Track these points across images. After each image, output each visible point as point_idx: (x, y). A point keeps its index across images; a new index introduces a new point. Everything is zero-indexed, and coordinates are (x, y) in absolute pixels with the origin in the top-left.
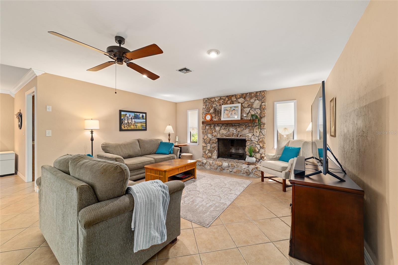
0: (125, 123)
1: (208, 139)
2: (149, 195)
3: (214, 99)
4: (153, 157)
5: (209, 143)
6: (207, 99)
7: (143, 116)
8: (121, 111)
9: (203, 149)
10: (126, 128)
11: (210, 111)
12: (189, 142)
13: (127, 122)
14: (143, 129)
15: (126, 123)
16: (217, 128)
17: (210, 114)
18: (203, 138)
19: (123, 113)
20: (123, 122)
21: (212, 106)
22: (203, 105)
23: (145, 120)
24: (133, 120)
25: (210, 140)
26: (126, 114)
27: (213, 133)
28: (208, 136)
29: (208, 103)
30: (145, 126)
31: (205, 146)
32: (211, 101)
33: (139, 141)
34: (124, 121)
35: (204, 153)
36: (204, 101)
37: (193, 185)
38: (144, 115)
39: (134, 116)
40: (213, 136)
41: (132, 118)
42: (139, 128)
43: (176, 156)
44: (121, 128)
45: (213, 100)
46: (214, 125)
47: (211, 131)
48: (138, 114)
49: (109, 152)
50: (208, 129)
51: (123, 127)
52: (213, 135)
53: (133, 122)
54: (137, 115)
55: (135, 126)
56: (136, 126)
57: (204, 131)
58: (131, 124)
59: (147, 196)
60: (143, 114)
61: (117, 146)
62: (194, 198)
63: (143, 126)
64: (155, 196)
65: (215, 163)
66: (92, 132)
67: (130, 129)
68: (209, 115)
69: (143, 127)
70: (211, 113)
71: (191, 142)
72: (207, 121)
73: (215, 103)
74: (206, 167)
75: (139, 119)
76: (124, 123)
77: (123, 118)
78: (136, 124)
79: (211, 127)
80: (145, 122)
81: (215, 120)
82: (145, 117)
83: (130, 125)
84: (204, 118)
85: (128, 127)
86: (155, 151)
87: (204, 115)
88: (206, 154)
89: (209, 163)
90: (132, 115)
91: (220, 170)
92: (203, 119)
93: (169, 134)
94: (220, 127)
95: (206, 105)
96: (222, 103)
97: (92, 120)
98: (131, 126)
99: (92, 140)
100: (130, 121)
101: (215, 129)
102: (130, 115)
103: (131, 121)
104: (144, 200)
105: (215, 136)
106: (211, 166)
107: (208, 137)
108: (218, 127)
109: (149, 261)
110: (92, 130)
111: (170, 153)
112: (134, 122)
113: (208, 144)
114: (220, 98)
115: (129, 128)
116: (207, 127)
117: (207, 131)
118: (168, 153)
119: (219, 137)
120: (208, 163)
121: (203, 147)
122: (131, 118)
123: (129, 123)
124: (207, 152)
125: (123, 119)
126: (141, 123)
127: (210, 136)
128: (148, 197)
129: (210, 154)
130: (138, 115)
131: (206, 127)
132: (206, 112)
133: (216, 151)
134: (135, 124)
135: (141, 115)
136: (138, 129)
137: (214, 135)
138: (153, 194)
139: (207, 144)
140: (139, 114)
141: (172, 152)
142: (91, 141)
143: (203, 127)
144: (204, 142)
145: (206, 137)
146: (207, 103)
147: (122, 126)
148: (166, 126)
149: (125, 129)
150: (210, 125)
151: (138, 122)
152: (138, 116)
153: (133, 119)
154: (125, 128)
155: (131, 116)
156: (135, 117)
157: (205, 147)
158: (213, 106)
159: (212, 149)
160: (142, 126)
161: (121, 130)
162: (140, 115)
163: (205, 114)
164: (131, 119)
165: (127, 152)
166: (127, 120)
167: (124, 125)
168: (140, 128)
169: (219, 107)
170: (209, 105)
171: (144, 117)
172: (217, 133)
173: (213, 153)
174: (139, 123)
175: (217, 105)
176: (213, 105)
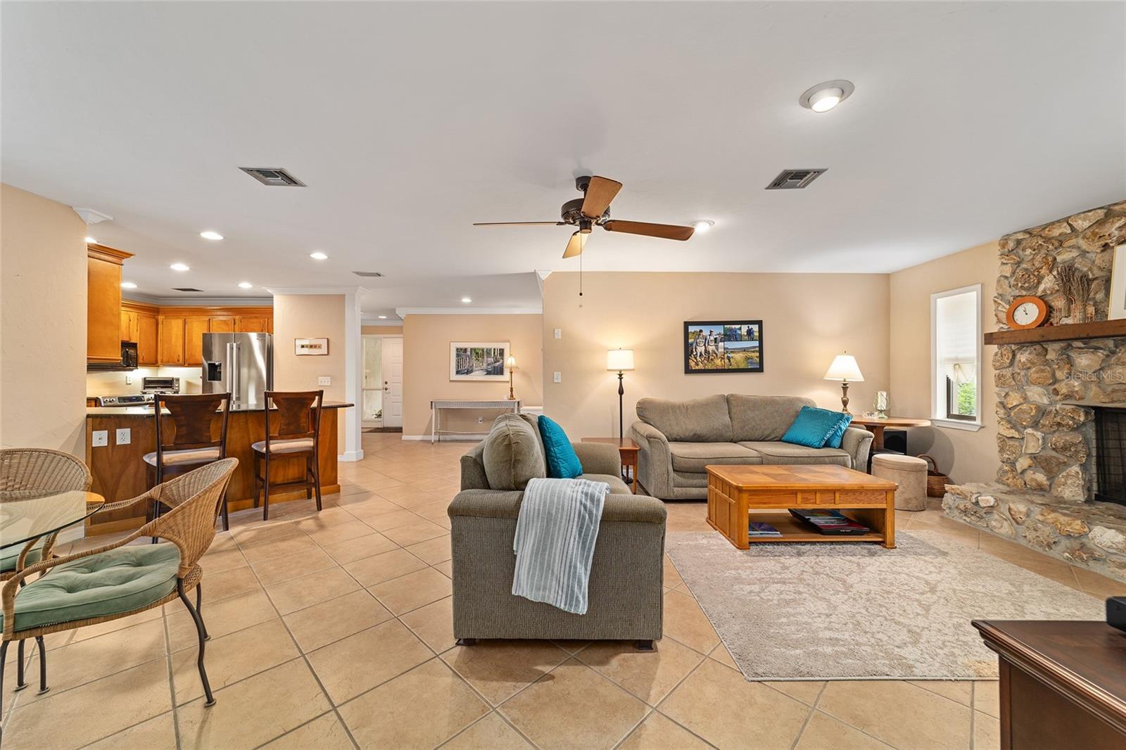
0: (699, 354)
1: (1024, 407)
2: (548, 501)
3: (1065, 224)
4: (758, 449)
5: (1035, 425)
6: (1020, 236)
7: (750, 332)
8: (687, 324)
9: (1002, 450)
10: (701, 366)
11: (1039, 283)
12: (940, 413)
13: (703, 351)
14: (751, 369)
15: (701, 354)
16: (1085, 361)
17: (1040, 297)
18: (1001, 403)
19: (692, 329)
20: (694, 350)
21: (1055, 259)
22: (1003, 264)
23: (756, 344)
24: (721, 344)
25: (1042, 412)
26: (701, 331)
27: (1056, 381)
28: (1028, 394)
29: (1028, 251)
30: (758, 360)
31: (1013, 437)
32: (1048, 240)
33: (728, 400)
34: (696, 348)
35: (1006, 468)
36: (1003, 246)
37: (850, 561)
38: (755, 328)
39: (722, 332)
40: (1059, 397)
41: (719, 339)
42: (738, 366)
43: (850, 457)
44: (689, 366)
45: (1056, 232)
46: (1063, 344)
47: (1043, 371)
48: (733, 326)
49: (648, 420)
50: (1029, 365)
51: (692, 364)
52: (1056, 392)
53: (721, 350)
54: (731, 330)
55: (727, 361)
56: (730, 361)
57: (1008, 372)
58: (715, 355)
59: (545, 502)
60: (751, 326)
61: (667, 409)
62: (805, 595)
63: (750, 360)
64: (561, 507)
65: (1041, 518)
66: (621, 375)
67: (714, 368)
68: (1030, 304)
69: (751, 363)
70: (1044, 290)
71: (949, 415)
72: (1025, 330)
73: (1073, 242)
74: (994, 523)
75: (737, 341)
76: (695, 353)
77: (693, 340)
78: (730, 355)
79: (1048, 357)
80: (757, 349)
81: (1069, 321)
82: (756, 334)
83: (711, 357)
84: (1003, 316)
85: (706, 365)
86: (782, 432)
87: (1008, 307)
88: (1019, 471)
89: (1010, 509)
90: (719, 330)
91: (1073, 554)
92: (999, 321)
93: (844, 384)
94: (1101, 354)
95: (1019, 264)
96: (1116, 233)
97: (620, 351)
98: (715, 361)
99: (621, 392)
100: (711, 348)
101: (1070, 362)
102: (711, 332)
103: (714, 347)
104: (537, 508)
105: (1067, 396)
106: (1017, 523)
107: (1025, 398)
108: (1090, 356)
109: (554, 645)
110: (620, 372)
111: (827, 445)
112: (725, 349)
113: (1029, 431)
114: (1107, 215)
115: (709, 367)
116: (1023, 357)
117: (1023, 373)
118: (817, 444)
119: (1095, 398)
120: (1004, 508)
121: (1003, 440)
122: (716, 339)
123: (709, 354)
124: (1023, 463)
125: (692, 344)
126: (745, 350)
127: (1037, 395)
128: (545, 505)
129: (1041, 477)
130: (735, 330)
131: (1018, 356)
132: (1017, 293)
133: (1075, 468)
134: (726, 356)
135: (745, 328)
136: (734, 368)
137: (1063, 389)
138: (558, 503)
139: (1025, 428)
140: (740, 326)
141: (836, 442)
142: (619, 396)
143: (998, 358)
144: (1009, 422)
145: (1014, 399)
146: (1024, 250)
147: (690, 361)
148: (835, 357)
149: (697, 368)
150: (1038, 347)
151: (734, 349)
152: (736, 332)
153: (721, 341)
154: (698, 365)
155: (714, 333)
156: (725, 335)
157: (1011, 443)
158: (1059, 259)
159: (1054, 453)
160: (747, 358)
161: (688, 370)
162: (740, 329)
163: (1009, 303)
164: (716, 342)
165: (691, 427)
166: (705, 345)
167: (696, 358)
168: (742, 366)
169: (1099, 259)
170: (1033, 259)
171: (752, 333)
172: (1085, 385)
173: (1060, 471)
174: (739, 351)
175: (1084, 253)
176: (1059, 254)
